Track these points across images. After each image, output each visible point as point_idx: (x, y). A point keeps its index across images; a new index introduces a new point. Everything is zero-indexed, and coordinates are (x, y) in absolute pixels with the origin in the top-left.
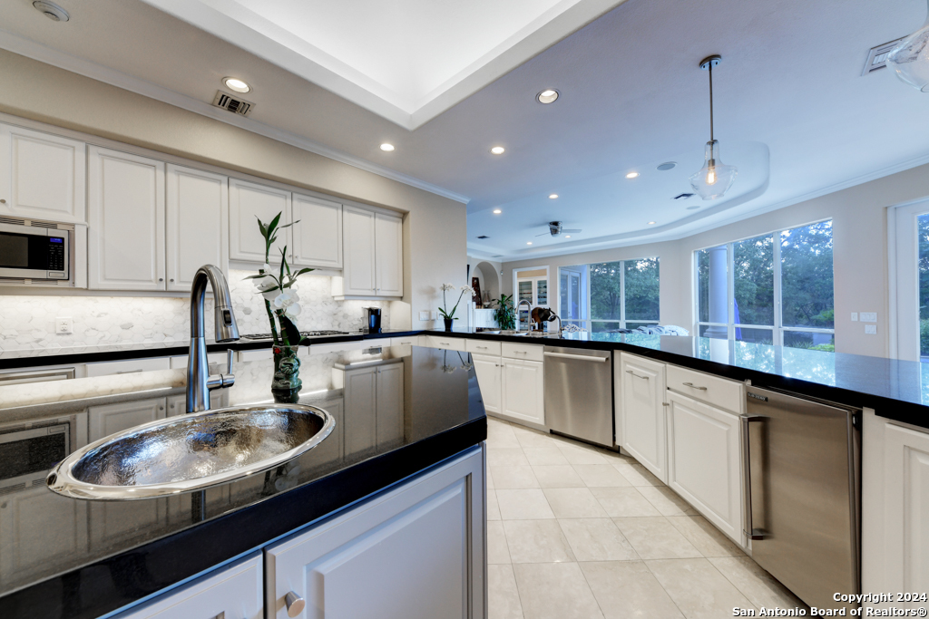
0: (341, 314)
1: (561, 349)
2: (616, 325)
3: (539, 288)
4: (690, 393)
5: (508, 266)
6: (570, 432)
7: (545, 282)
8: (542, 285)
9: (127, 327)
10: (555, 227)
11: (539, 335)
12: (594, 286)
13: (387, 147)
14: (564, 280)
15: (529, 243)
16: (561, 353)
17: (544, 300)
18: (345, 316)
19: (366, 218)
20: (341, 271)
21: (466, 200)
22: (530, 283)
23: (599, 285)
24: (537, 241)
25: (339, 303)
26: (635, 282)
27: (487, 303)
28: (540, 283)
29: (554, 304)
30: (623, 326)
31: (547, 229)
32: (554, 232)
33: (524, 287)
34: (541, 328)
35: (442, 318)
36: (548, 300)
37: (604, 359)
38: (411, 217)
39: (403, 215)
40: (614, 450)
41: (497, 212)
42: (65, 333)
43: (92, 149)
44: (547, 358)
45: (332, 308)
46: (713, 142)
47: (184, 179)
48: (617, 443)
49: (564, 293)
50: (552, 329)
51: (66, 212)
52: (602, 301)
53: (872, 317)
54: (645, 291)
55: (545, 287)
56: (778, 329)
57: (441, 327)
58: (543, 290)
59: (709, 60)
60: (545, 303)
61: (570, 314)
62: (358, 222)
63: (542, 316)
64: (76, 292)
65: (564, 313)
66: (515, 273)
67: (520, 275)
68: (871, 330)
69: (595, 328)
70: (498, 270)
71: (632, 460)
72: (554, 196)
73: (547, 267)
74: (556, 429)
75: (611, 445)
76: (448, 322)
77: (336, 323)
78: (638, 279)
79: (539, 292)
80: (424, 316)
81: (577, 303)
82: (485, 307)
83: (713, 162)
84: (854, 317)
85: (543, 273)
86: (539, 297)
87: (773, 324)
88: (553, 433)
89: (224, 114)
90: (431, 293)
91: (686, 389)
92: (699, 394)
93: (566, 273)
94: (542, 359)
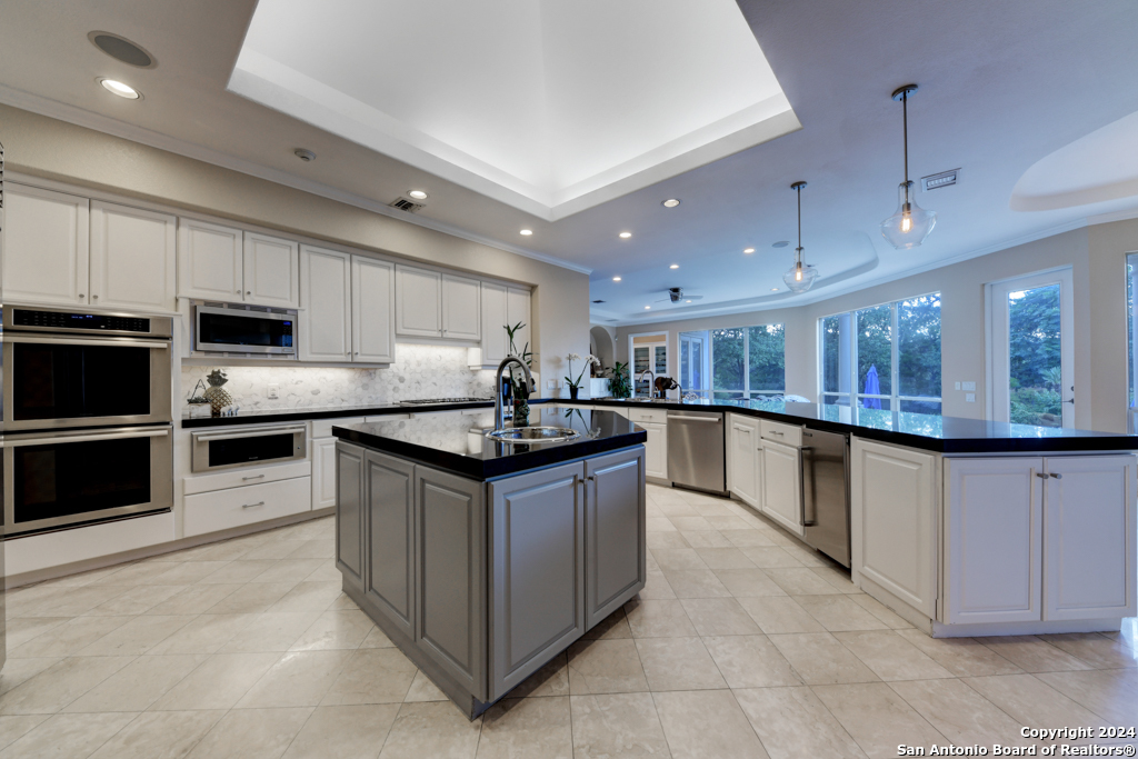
0: (475, 383)
1: (682, 412)
2: (741, 395)
3: (657, 354)
4: (773, 438)
5: (624, 331)
6: (693, 483)
7: (664, 348)
8: (661, 352)
9: (316, 393)
10: (675, 293)
11: (662, 401)
12: (716, 354)
13: (526, 232)
14: (685, 346)
15: (648, 307)
16: (682, 416)
17: (662, 368)
18: (479, 385)
19: (500, 293)
20: (478, 343)
21: (588, 271)
22: (647, 350)
23: (724, 351)
24: (656, 306)
25: (474, 372)
26: (764, 348)
27: (600, 372)
28: (657, 349)
29: (674, 371)
30: (747, 395)
31: (667, 295)
32: (675, 298)
33: (639, 354)
34: (663, 395)
35: (568, 387)
36: (667, 368)
37: (717, 419)
38: (540, 291)
39: (532, 289)
40: (726, 496)
41: (617, 279)
42: (274, 397)
43: (303, 247)
44: (670, 420)
45: (467, 377)
46: (800, 249)
47: (364, 267)
48: (728, 489)
49: (685, 359)
50: (672, 396)
51: (286, 299)
52: (728, 369)
53: (970, 386)
54: (775, 359)
55: (664, 354)
56: (896, 398)
57: (566, 394)
58: (662, 357)
59: (797, 185)
60: (664, 371)
61: (691, 384)
62: (493, 297)
63: (664, 384)
64: (299, 363)
65: (685, 382)
66: (631, 339)
67: (636, 341)
68: (970, 398)
69: (717, 396)
70: (612, 335)
71: (740, 501)
72: (674, 267)
73: (666, 333)
74: (678, 481)
75: (722, 490)
76: (574, 390)
77: (471, 391)
78: (767, 345)
79: (657, 360)
80: (551, 385)
81: (699, 371)
82: (598, 377)
83: (799, 264)
84: (957, 386)
85: (662, 338)
86: (657, 365)
87: (890, 394)
88: (674, 486)
89: (399, 213)
90: (557, 363)
91: (771, 436)
92: (779, 438)
93: (686, 339)
94: (665, 421)
